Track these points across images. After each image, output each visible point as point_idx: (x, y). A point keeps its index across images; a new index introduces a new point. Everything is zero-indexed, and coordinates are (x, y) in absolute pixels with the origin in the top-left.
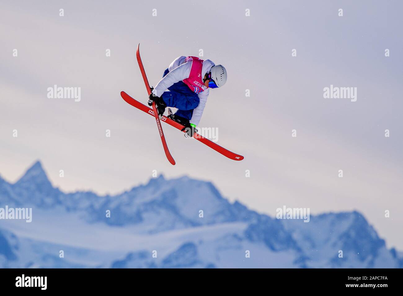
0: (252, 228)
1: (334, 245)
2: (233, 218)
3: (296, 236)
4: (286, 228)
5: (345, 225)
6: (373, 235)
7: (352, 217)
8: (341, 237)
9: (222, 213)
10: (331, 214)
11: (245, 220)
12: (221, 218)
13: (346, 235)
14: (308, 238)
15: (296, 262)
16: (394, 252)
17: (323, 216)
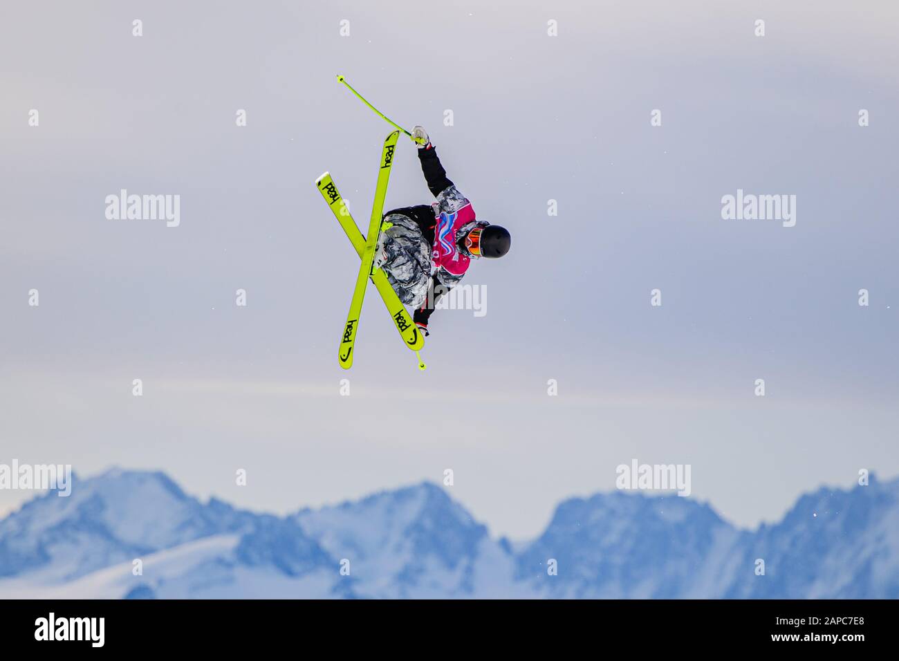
0: (247, 541)
2: (211, 530)
3: (327, 544)
5: (411, 511)
6: (465, 520)
7: (422, 493)
8: (407, 533)
9: (189, 523)
10: (384, 493)
11: (232, 528)
12: (190, 532)
13: (417, 527)
14: (350, 544)
15: (335, 590)
16: (505, 544)
17: (370, 501)
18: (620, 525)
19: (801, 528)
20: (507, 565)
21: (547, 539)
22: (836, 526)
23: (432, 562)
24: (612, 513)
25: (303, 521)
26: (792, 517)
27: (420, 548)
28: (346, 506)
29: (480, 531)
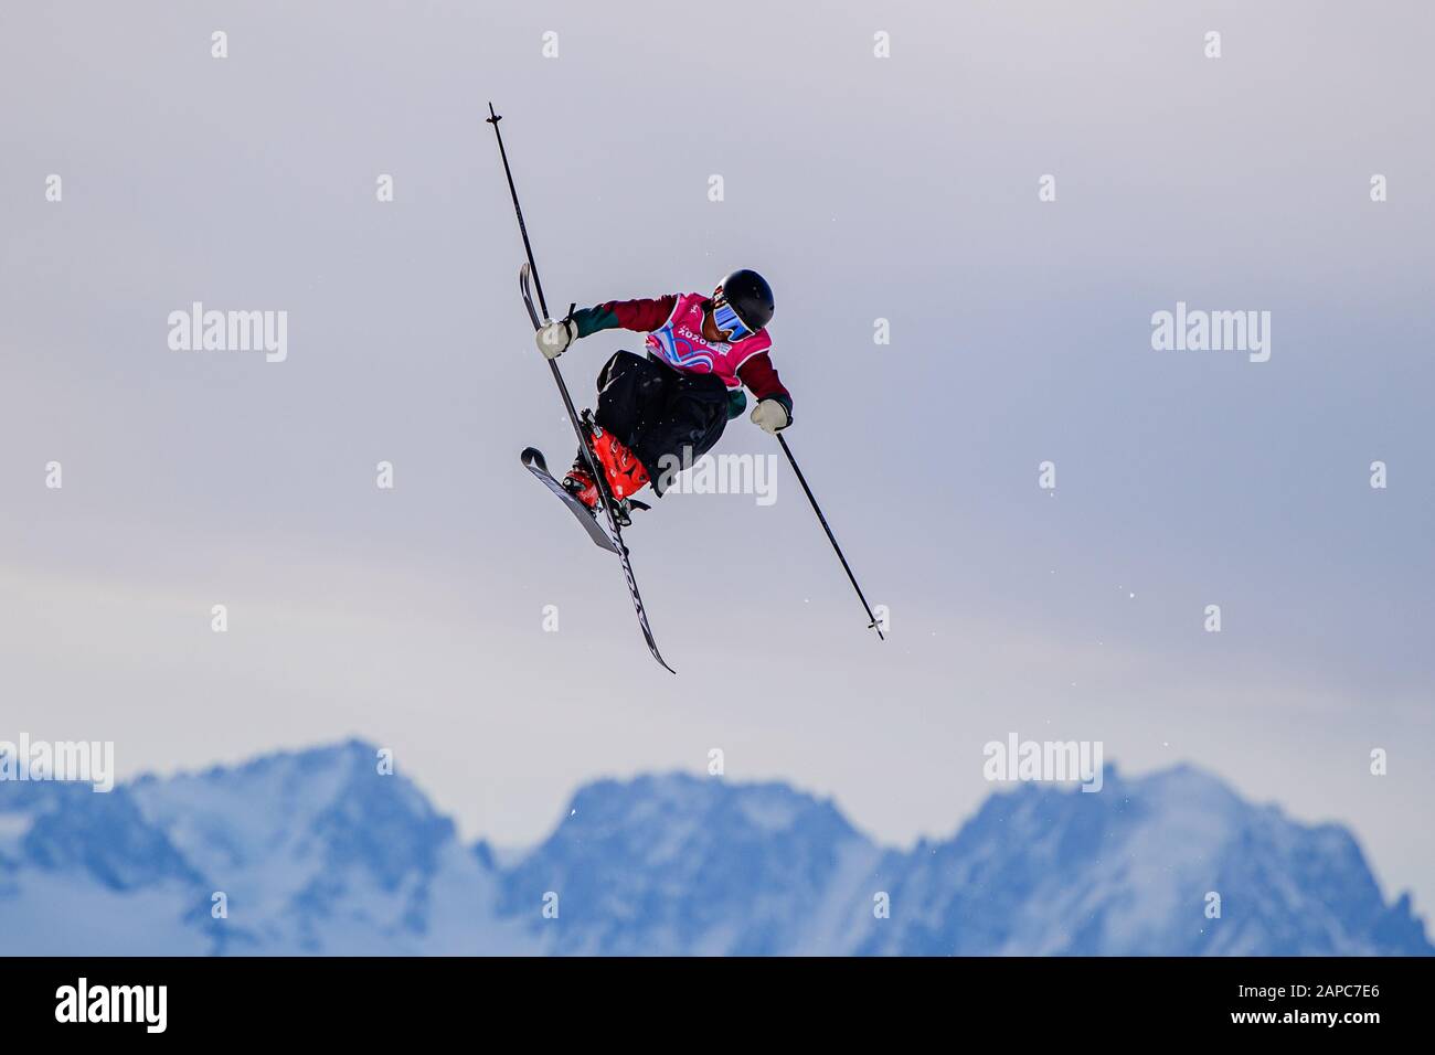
0: (45, 826)
1: (302, 851)
3: (181, 837)
4: (149, 815)
5: (327, 788)
6: (417, 808)
7: (348, 759)
8: (318, 825)
10: (281, 756)
11: (18, 805)
13: (335, 816)
14: (218, 837)
16: (483, 851)
17: (257, 767)
18: (680, 830)
19: (987, 849)
20: (486, 889)
21: (554, 847)
22: (1046, 849)
23: (358, 876)
24: (668, 808)
25: (142, 798)
26: (973, 830)
27: (340, 852)
28: (216, 774)
29: (442, 827)
